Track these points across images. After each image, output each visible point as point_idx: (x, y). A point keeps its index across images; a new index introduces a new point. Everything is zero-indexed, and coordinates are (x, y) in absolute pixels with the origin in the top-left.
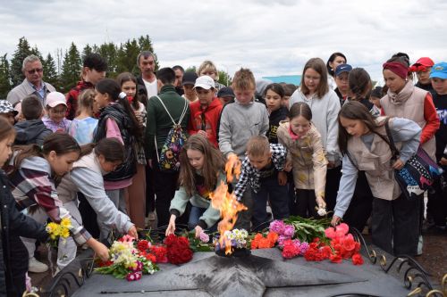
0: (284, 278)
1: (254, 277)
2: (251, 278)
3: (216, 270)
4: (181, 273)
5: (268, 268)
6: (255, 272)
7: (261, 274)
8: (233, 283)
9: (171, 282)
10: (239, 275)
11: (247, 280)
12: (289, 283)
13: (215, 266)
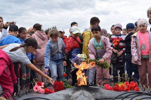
0: (104, 95)
1: (90, 95)
2: (89, 95)
3: (74, 93)
4: (58, 94)
5: (97, 92)
6: (91, 93)
7: (94, 94)
8: (80, 96)
9: (54, 97)
10: (83, 93)
11: (87, 95)
12: (106, 97)
13: (73, 91)
